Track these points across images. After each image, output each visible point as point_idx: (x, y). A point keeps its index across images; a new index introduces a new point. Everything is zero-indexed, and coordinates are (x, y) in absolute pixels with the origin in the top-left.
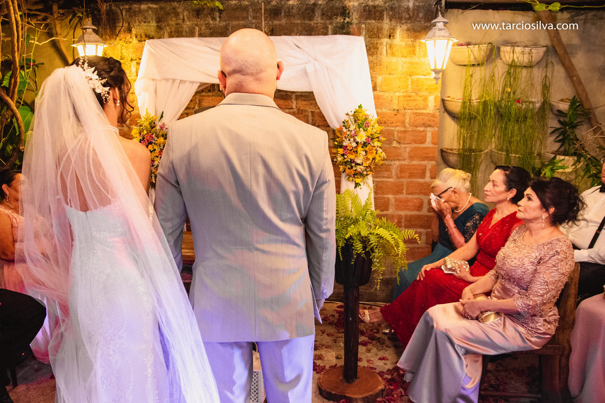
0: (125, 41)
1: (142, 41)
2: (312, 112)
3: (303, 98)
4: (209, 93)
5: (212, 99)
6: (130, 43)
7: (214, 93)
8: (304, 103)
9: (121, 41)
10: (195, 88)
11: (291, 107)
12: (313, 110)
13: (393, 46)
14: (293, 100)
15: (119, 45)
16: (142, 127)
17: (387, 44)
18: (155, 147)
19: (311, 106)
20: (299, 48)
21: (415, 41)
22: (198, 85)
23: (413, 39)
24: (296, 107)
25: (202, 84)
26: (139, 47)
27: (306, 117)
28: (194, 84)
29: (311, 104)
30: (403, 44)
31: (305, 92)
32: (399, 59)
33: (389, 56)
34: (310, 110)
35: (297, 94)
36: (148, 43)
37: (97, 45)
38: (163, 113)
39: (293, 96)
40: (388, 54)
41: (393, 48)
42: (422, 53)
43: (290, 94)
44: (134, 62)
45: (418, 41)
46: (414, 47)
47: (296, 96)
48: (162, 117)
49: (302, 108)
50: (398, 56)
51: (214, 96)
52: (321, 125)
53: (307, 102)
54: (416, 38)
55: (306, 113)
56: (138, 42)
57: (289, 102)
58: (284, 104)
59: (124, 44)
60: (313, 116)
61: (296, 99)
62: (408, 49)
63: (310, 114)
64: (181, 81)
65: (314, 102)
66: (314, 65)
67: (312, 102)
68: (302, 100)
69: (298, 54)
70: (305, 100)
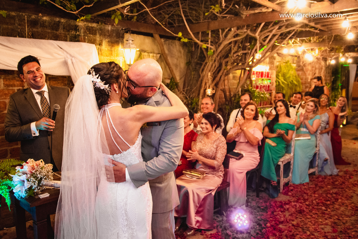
13: (101, 50)
17: (98, 48)
19: (59, 84)
20: (61, 48)
21: (111, 48)
30: (107, 49)
32: (105, 57)
33: (100, 56)
40: (99, 54)
42: (115, 55)
45: (113, 48)
46: (112, 51)
50: (104, 56)
54: (113, 46)
61: (49, 80)
62: (109, 52)
65: (60, 82)
66: (72, 60)
67: (59, 82)
68: (53, 81)
69: (60, 52)
70: (55, 81)
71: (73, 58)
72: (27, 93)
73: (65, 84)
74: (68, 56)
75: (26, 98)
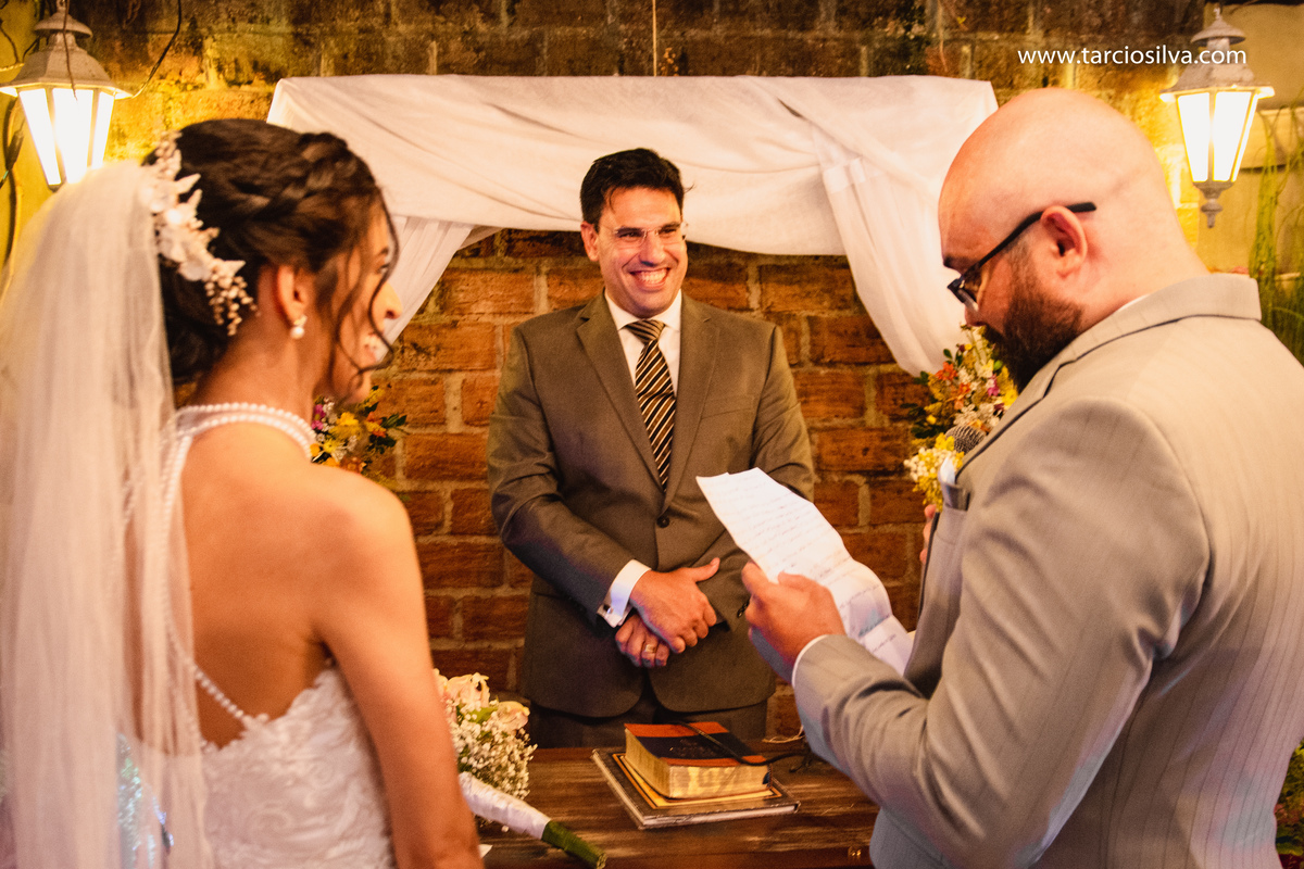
0: (178, 82)
1: (239, 84)
2: (811, 320)
3: (783, 276)
4: (474, 260)
5: (485, 282)
6: (196, 88)
7: (492, 259)
8: (785, 291)
9: (164, 82)
10: (458, 240)
11: (745, 304)
12: (813, 314)
14: (750, 283)
15: (158, 96)
19: (807, 302)
20: (796, 114)
22: (468, 230)
23: (1112, 92)
24: (761, 303)
25: (477, 230)
26: (230, 104)
27: (793, 336)
28: (452, 230)
29: (808, 294)
31: (788, 257)
34: (805, 313)
35: (763, 262)
36: (285, 89)
37: (97, 91)
39: (752, 271)
43: (741, 262)
47: (760, 268)
49: (779, 308)
51: (492, 269)
52: (840, 362)
53: (796, 289)
55: (793, 323)
56: (223, 84)
57: (739, 288)
58: (722, 294)
59: (175, 91)
60: (814, 332)
61: (761, 279)
63: (805, 326)
65: (817, 287)
66: (847, 169)
67: (809, 288)
68: (779, 282)
69: (792, 133)
70: (790, 283)
71: (855, 163)
72: (586, 320)
73: (843, 300)
74: (835, 152)
75: (580, 344)
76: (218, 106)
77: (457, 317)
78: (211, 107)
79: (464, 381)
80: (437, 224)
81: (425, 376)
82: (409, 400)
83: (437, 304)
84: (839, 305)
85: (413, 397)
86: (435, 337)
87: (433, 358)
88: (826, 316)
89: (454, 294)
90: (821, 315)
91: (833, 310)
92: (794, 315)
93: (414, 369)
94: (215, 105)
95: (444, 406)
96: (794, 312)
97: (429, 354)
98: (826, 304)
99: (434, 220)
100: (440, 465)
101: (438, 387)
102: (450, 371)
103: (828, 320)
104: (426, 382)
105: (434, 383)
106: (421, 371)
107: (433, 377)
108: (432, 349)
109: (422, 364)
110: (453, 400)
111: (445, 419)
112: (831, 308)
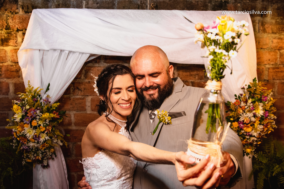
0: (11, 12)
1: (28, 13)
2: (192, 83)
4: (95, 64)
6: (16, 13)
7: (100, 63)
9: (6, 11)
10: (84, 59)
12: (193, 81)
13: (265, 23)
15: (5, 15)
16: (24, 102)
17: (259, 21)
18: (40, 123)
19: (191, 77)
20: (191, 22)
22: (88, 55)
25: (92, 55)
26: (25, 18)
28: (84, 55)
29: (191, 75)
31: (186, 65)
33: (261, 33)
34: (191, 81)
35: (179, 66)
38: (49, 85)
40: (260, 31)
41: (264, 25)
44: (20, 33)
48: (48, 89)
49: (183, 79)
51: (100, 67)
53: (188, 73)
55: (187, 84)
56: (24, 12)
59: (10, 14)
63: (190, 84)
64: (70, 52)
65: (194, 73)
67: (192, 73)
68: (183, 72)
69: (189, 27)
73: (202, 77)
76: (22, 19)
77: (90, 80)
78: (20, 19)
79: (92, 99)
80: (79, 53)
81: (80, 97)
82: (76, 104)
83: (84, 76)
84: (200, 78)
85: (77, 103)
86: (83, 86)
87: (83, 92)
88: (197, 81)
89: (89, 74)
90: (195, 81)
91: (199, 80)
92: (187, 81)
93: (78, 95)
94: (21, 18)
95: (86, 105)
96: (187, 80)
97: (82, 91)
98: (197, 78)
99: (78, 52)
100: (84, 122)
101: (84, 100)
102: (88, 96)
103: (197, 83)
104: (81, 99)
105: (83, 99)
106: (79, 95)
107: (82, 97)
108: (83, 89)
109: (80, 93)
110: (88, 104)
111: (86, 109)
112: (198, 79)
